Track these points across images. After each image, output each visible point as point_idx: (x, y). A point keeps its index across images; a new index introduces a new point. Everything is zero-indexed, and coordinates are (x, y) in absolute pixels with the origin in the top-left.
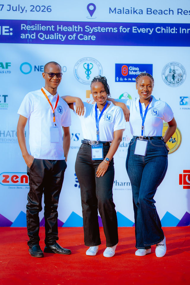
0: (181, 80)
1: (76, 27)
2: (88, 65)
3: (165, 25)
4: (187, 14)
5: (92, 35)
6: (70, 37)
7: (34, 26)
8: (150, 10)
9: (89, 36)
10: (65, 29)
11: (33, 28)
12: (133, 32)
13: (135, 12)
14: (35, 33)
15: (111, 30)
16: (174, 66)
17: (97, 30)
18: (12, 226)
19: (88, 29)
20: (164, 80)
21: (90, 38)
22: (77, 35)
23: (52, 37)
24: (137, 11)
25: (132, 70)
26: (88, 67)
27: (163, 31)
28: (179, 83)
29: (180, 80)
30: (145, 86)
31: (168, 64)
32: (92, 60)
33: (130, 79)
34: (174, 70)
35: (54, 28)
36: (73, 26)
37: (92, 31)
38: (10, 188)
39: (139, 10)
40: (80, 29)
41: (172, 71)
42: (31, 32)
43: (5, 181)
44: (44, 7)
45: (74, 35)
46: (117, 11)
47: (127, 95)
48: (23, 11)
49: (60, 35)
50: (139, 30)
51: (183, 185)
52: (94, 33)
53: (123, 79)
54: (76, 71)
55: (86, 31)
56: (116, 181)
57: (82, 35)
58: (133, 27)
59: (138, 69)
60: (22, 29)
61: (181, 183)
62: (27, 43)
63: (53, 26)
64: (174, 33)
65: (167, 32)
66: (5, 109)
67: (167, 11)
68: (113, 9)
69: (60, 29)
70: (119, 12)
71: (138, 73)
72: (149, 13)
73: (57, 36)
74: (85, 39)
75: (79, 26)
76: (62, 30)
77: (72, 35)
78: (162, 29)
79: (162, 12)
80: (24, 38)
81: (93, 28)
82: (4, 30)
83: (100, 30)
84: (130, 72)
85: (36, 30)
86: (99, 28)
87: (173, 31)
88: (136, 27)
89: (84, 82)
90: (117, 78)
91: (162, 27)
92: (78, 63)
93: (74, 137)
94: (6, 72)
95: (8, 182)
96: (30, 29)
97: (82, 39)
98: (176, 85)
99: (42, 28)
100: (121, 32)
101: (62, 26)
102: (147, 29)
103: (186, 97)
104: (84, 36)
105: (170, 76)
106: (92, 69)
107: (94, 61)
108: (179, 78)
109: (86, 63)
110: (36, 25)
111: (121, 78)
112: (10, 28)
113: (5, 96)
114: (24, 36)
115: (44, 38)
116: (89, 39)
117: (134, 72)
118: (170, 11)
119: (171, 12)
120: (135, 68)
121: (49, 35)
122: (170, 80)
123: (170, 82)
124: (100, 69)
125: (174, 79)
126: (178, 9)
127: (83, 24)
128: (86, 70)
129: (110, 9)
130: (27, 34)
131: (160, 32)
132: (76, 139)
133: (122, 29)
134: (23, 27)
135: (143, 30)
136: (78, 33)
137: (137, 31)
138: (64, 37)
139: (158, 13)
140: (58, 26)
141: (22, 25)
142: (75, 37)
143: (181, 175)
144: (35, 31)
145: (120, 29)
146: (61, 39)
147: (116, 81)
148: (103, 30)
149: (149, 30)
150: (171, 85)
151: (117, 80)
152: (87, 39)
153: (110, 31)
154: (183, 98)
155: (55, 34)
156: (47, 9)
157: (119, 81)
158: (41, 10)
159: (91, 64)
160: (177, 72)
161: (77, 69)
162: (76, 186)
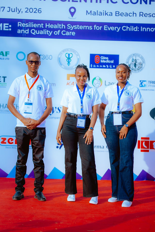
0: (141, 67)
1: (60, 25)
2: (69, 55)
3: (129, 25)
4: (147, 16)
5: (72, 31)
6: (56, 33)
7: (28, 24)
8: (118, 13)
9: (70, 32)
10: (51, 26)
11: (27, 25)
12: (105, 29)
13: (107, 14)
14: (28, 29)
15: (87, 27)
16: (136, 56)
17: (76, 28)
18: (8, 177)
19: (70, 27)
21: (71, 33)
22: (61, 32)
23: (42, 32)
24: (108, 14)
25: (103, 59)
26: (69, 56)
27: (128, 29)
28: (139, 70)
29: (140, 67)
31: (131, 55)
32: (72, 51)
33: (102, 66)
34: (136, 60)
35: (43, 25)
36: (58, 24)
37: (72, 28)
38: (7, 148)
39: (110, 13)
40: (63, 27)
41: (134, 60)
42: (26, 28)
43: (3, 142)
44: (35, 10)
45: (59, 31)
46: (92, 13)
47: (99, 79)
48: (19, 12)
49: (48, 31)
50: (109, 28)
52: (74, 30)
53: (96, 66)
54: (59, 59)
55: (68, 28)
57: (65, 31)
58: (105, 26)
59: (108, 59)
60: (18, 26)
62: (22, 37)
63: (42, 24)
64: (136, 31)
65: (131, 30)
66: (4, 87)
67: (131, 13)
68: (89, 12)
69: (48, 27)
70: (94, 14)
71: (108, 61)
72: (117, 15)
73: (46, 31)
74: (67, 34)
75: (62, 24)
76: (49, 27)
77: (57, 31)
78: (127, 28)
79: (127, 15)
80: (20, 33)
81: (74, 26)
82: (5, 27)
83: (79, 28)
84: (101, 60)
85: (29, 26)
86: (78, 26)
87: (136, 29)
88: (107, 26)
89: (66, 67)
90: (91, 65)
91: (127, 26)
92: (61, 53)
93: (57, 110)
94: (6, 59)
95: (5, 143)
96: (24, 26)
97: (65, 34)
98: (137, 71)
99: (34, 26)
100: (95, 29)
101: (49, 24)
102: (116, 28)
103: (145, 81)
104: (67, 32)
105: (133, 64)
106: (72, 58)
107: (74, 52)
108: (140, 66)
109: (67, 53)
110: (29, 23)
111: (94, 65)
112: (9, 25)
113: (4, 77)
114: (20, 31)
115: (35, 33)
116: (70, 35)
117: (105, 61)
118: (133, 14)
119: (135, 15)
120: (105, 57)
121: (39, 31)
122: (132, 68)
124: (78, 58)
125: (135, 67)
126: (140, 12)
127: (66, 23)
128: (67, 58)
129: (87, 11)
130: (22, 29)
131: (125, 30)
132: (58, 111)
133: (96, 27)
134: (19, 24)
135: (112, 28)
136: (61, 30)
137: (107, 29)
138: (51, 32)
139: (124, 15)
140: (46, 24)
141: (19, 23)
142: (59, 33)
144: (28, 28)
145: (94, 27)
146: (48, 34)
148: (81, 27)
149: (117, 29)
151: (91, 67)
152: (68, 35)
153: (86, 29)
154: (142, 82)
155: (44, 30)
156: (38, 11)
157: (93, 67)
158: (34, 11)
159: (71, 53)
160: (138, 61)
161: (61, 57)
162: (57, 147)
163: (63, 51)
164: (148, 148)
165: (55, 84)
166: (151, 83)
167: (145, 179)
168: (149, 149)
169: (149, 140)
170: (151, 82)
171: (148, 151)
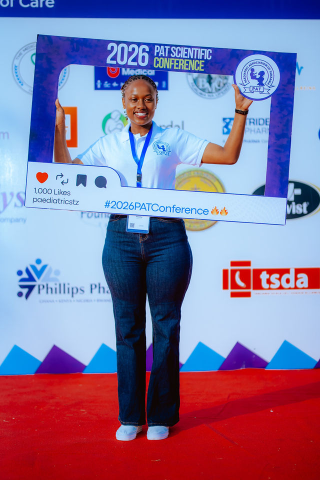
0: (224, 85)
6: (4, 3)
20: (191, 85)
21: (44, 2)
28: (220, 92)
29: (222, 85)
30: (140, 100)
47: (119, 117)
51: (229, 291)
53: (109, 84)
54: (16, 69)
56: (99, 284)
61: (225, 287)
71: (140, 72)
74: (34, 4)
90: (99, 81)
92: (20, 54)
93: (15, 200)
97: (28, 6)
98: (214, 94)
111: (106, 82)
116: (41, 6)
122: (203, 86)
123: (203, 90)
125: (210, 83)
142: (14, 1)
143: (225, 272)
147: (96, 88)
150: (205, 95)
151: (99, 86)
152: (37, 6)
154: (228, 121)
157: (102, 88)
161: (19, 64)
162: (20, 294)
163: (26, 49)
164: (248, 287)
165: (8, 134)
166: (252, 124)
167: (244, 365)
168: (251, 291)
169: (252, 268)
170: (250, 122)
171: (248, 295)
